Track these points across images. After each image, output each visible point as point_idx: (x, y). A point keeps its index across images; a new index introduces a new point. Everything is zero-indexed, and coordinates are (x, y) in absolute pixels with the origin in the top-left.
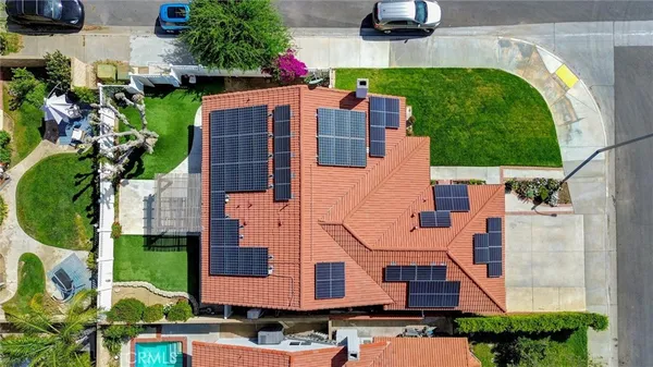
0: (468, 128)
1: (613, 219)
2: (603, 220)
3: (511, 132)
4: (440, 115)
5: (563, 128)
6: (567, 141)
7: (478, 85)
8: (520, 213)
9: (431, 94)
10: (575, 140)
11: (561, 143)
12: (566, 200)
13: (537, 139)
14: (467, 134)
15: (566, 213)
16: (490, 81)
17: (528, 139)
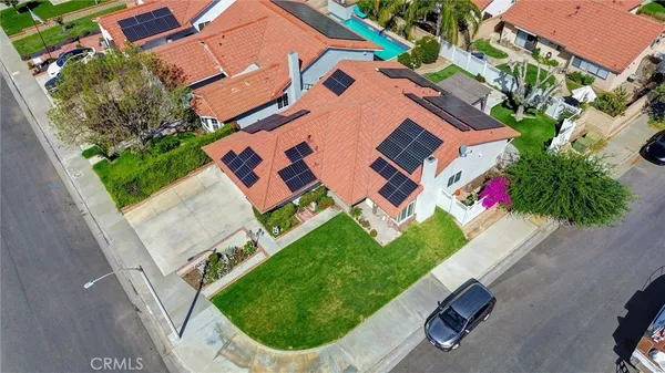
0: (322, 262)
1: (131, 295)
2: (140, 286)
3: (282, 288)
4: (355, 257)
5: (231, 335)
6: (218, 325)
7: (343, 306)
8: (227, 238)
9: (377, 267)
10: (211, 332)
11: (224, 320)
12: (189, 277)
13: (252, 300)
14: (319, 257)
15: (183, 267)
16: (334, 320)
17: (261, 294)
